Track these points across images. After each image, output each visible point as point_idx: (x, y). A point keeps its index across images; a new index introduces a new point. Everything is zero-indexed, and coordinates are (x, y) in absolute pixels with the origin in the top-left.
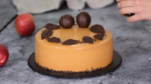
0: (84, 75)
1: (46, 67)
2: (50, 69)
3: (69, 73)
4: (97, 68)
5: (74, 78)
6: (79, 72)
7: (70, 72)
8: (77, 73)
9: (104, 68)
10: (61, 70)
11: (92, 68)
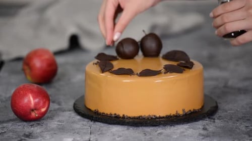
0: (175, 119)
1: (113, 113)
2: (121, 116)
3: (152, 118)
4: (190, 111)
5: (162, 124)
6: (167, 116)
7: (154, 117)
8: (163, 117)
9: (198, 110)
10: (139, 116)
11: (183, 110)
